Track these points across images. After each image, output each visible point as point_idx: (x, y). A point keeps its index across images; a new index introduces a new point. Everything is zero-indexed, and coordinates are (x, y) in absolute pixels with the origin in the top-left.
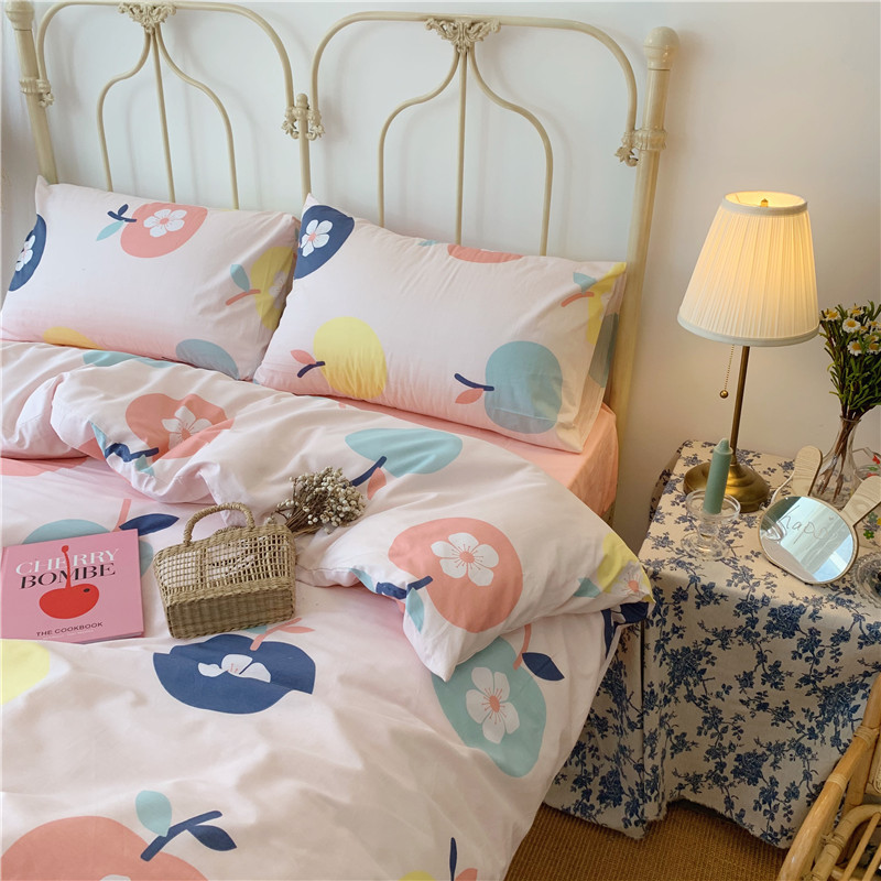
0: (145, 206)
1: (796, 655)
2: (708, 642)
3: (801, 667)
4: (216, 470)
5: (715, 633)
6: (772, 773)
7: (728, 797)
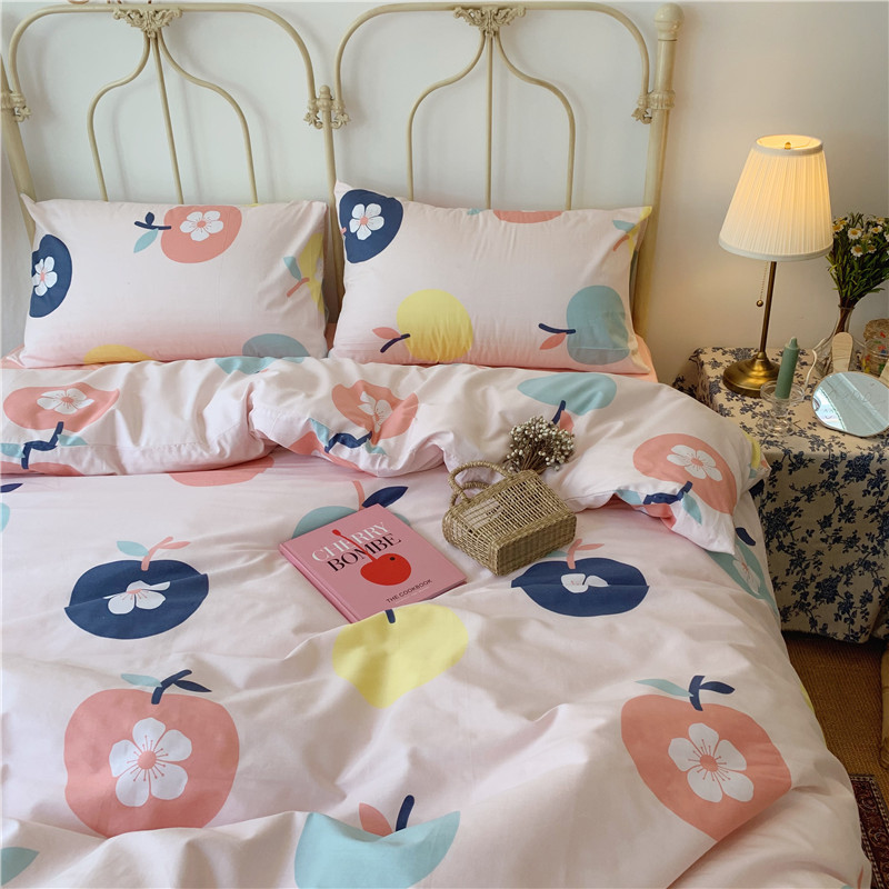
0: (171, 211)
1: (866, 493)
2: (797, 499)
3: (871, 501)
4: (450, 437)
5: (803, 491)
6: (846, 589)
7: (812, 619)
